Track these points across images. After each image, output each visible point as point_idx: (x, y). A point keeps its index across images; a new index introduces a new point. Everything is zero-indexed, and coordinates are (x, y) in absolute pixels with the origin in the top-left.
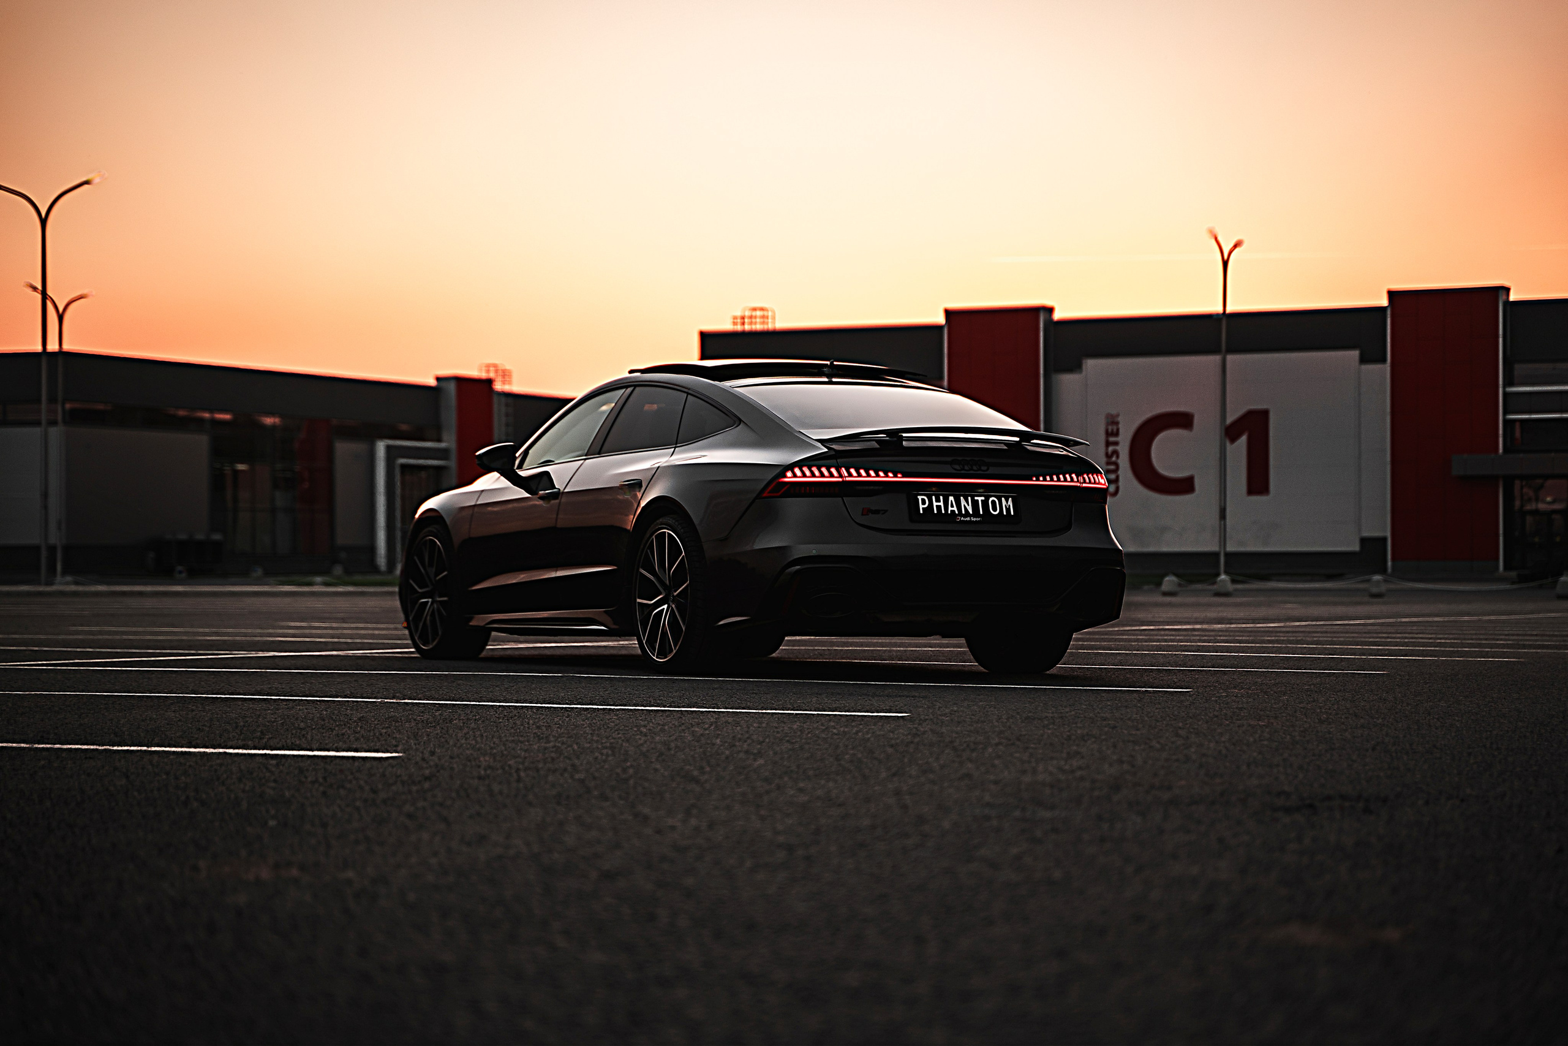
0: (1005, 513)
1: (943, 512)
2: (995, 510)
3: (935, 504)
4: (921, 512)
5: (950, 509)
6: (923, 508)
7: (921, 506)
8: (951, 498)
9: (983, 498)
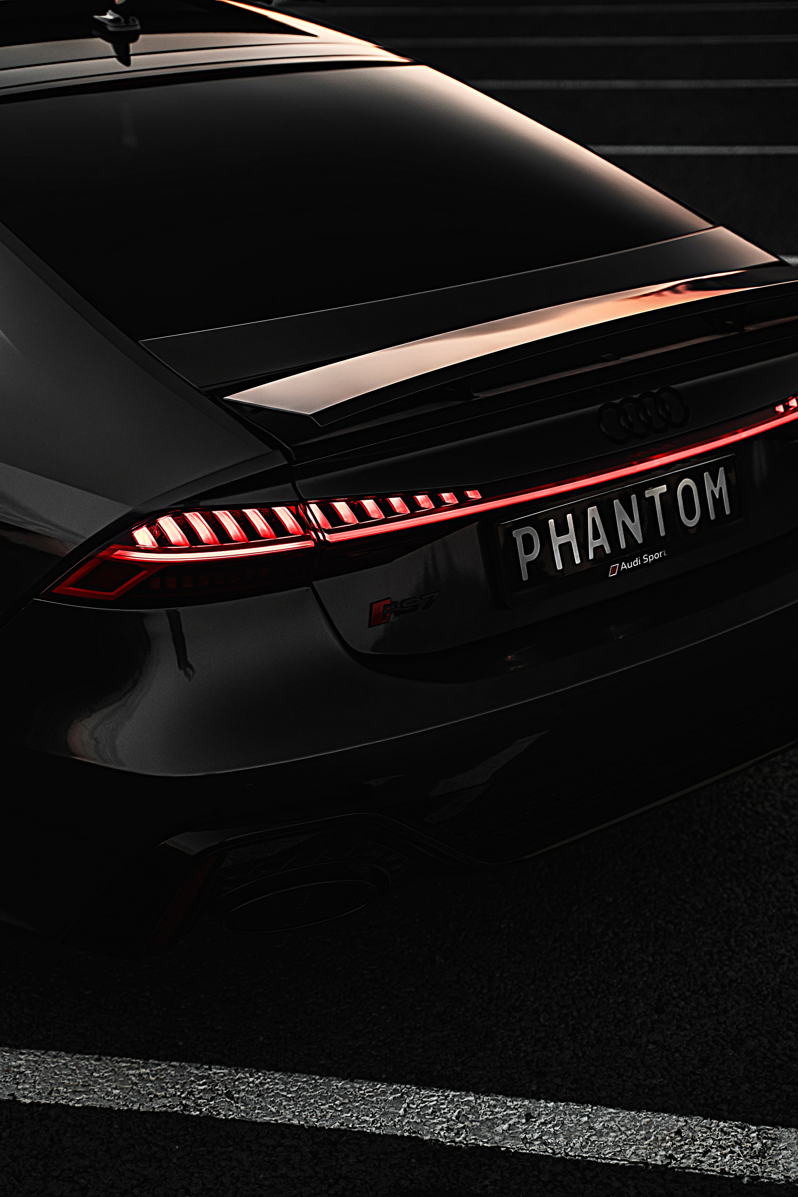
0: (712, 517)
1: (578, 561)
2: (690, 515)
3: (557, 541)
4: (525, 577)
5: (592, 544)
6: (529, 564)
7: (524, 559)
8: (592, 512)
9: (664, 488)
